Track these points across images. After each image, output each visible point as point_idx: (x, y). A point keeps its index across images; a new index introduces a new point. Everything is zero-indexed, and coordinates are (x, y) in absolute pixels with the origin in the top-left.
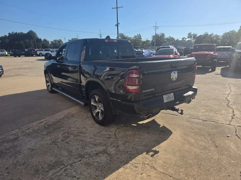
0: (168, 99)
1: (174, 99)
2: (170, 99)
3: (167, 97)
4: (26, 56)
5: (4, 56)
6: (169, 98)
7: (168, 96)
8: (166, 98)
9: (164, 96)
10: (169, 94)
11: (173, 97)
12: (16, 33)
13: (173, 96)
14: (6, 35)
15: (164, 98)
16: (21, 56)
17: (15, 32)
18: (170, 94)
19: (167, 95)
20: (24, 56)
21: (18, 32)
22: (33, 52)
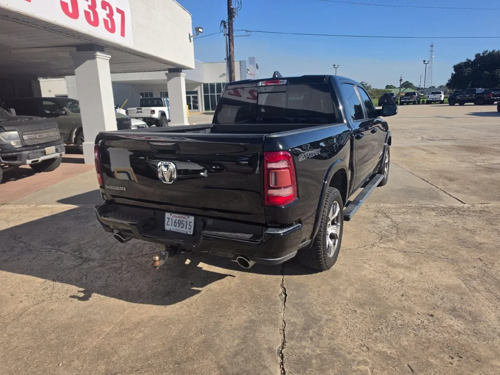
0: (178, 225)
1: (192, 233)
2: (182, 228)
3: (173, 221)
4: (476, 104)
5: (436, 103)
6: (180, 224)
7: (178, 219)
8: (170, 220)
9: (167, 215)
10: (184, 216)
11: (190, 227)
12: (494, 51)
13: (192, 224)
14: (469, 59)
15: (166, 220)
16: (465, 104)
17: (490, 50)
18: (186, 217)
19: (177, 215)
20: (473, 104)
21: (496, 51)
22: (493, 95)
